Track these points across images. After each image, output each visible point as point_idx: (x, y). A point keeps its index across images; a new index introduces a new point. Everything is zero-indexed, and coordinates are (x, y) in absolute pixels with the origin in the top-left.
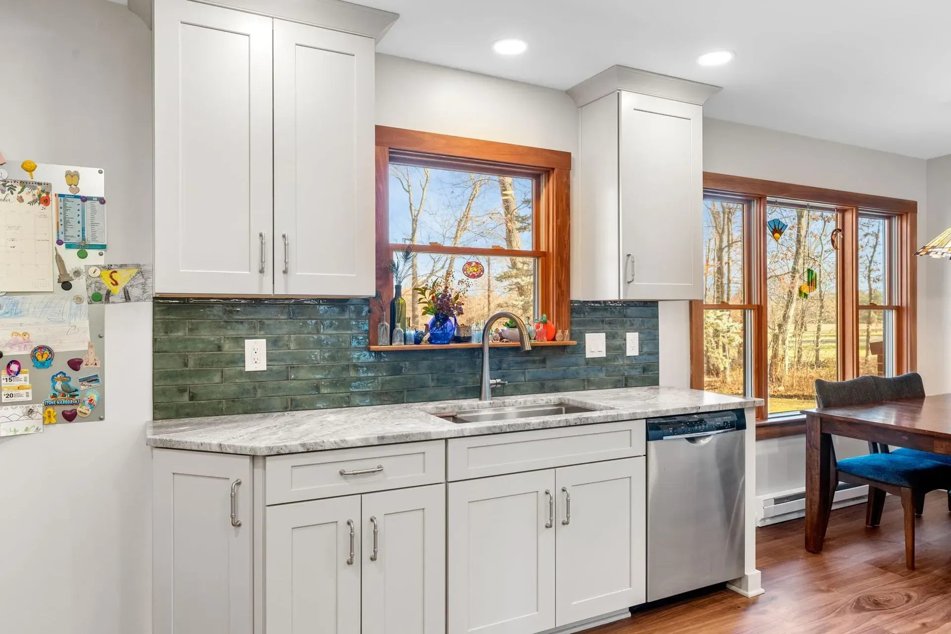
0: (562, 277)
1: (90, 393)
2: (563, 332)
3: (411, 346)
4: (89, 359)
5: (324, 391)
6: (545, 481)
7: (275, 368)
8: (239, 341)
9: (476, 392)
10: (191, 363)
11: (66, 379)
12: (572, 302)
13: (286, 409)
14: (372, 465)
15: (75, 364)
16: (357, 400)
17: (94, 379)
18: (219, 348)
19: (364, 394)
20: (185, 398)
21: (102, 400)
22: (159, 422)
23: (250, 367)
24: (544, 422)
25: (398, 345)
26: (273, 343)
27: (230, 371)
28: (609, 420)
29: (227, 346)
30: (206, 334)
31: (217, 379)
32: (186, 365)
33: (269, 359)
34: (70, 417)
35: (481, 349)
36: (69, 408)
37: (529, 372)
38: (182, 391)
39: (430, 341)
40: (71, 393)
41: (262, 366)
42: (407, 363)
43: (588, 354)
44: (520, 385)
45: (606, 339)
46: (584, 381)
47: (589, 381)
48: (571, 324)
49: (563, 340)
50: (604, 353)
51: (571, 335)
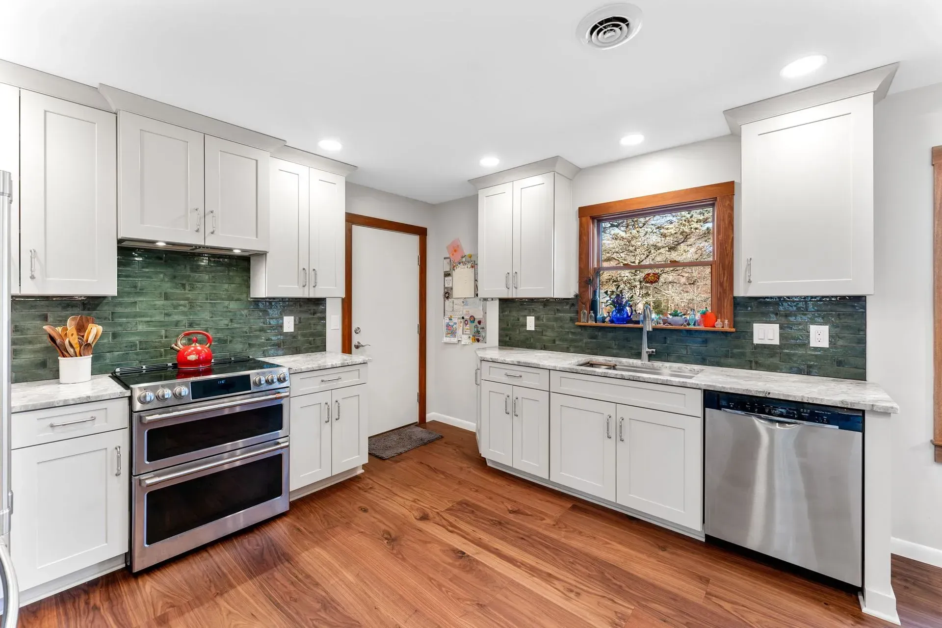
0: (723, 279)
1: (483, 334)
2: (723, 322)
3: (599, 324)
4: (483, 321)
5: (557, 343)
6: (610, 409)
7: (538, 330)
8: (525, 316)
10: (510, 325)
11: (477, 327)
12: (734, 298)
13: (541, 349)
14: (518, 374)
15: (479, 322)
16: (572, 349)
17: (483, 328)
18: (518, 320)
19: (576, 347)
20: (507, 339)
21: (485, 336)
22: (501, 347)
23: (528, 328)
24: (605, 373)
25: (593, 323)
26: (537, 319)
27: (522, 329)
29: (521, 319)
30: (514, 314)
31: (518, 332)
32: (508, 325)
33: (535, 326)
34: (478, 340)
35: (641, 329)
36: (478, 338)
37: (691, 348)
38: (507, 336)
39: (612, 321)
40: (478, 332)
41: (533, 329)
42: (600, 334)
43: (756, 341)
44: (683, 356)
45: (780, 329)
46: (751, 361)
47: (756, 363)
48: (735, 315)
49: (723, 327)
50: (776, 342)
51: (735, 324)
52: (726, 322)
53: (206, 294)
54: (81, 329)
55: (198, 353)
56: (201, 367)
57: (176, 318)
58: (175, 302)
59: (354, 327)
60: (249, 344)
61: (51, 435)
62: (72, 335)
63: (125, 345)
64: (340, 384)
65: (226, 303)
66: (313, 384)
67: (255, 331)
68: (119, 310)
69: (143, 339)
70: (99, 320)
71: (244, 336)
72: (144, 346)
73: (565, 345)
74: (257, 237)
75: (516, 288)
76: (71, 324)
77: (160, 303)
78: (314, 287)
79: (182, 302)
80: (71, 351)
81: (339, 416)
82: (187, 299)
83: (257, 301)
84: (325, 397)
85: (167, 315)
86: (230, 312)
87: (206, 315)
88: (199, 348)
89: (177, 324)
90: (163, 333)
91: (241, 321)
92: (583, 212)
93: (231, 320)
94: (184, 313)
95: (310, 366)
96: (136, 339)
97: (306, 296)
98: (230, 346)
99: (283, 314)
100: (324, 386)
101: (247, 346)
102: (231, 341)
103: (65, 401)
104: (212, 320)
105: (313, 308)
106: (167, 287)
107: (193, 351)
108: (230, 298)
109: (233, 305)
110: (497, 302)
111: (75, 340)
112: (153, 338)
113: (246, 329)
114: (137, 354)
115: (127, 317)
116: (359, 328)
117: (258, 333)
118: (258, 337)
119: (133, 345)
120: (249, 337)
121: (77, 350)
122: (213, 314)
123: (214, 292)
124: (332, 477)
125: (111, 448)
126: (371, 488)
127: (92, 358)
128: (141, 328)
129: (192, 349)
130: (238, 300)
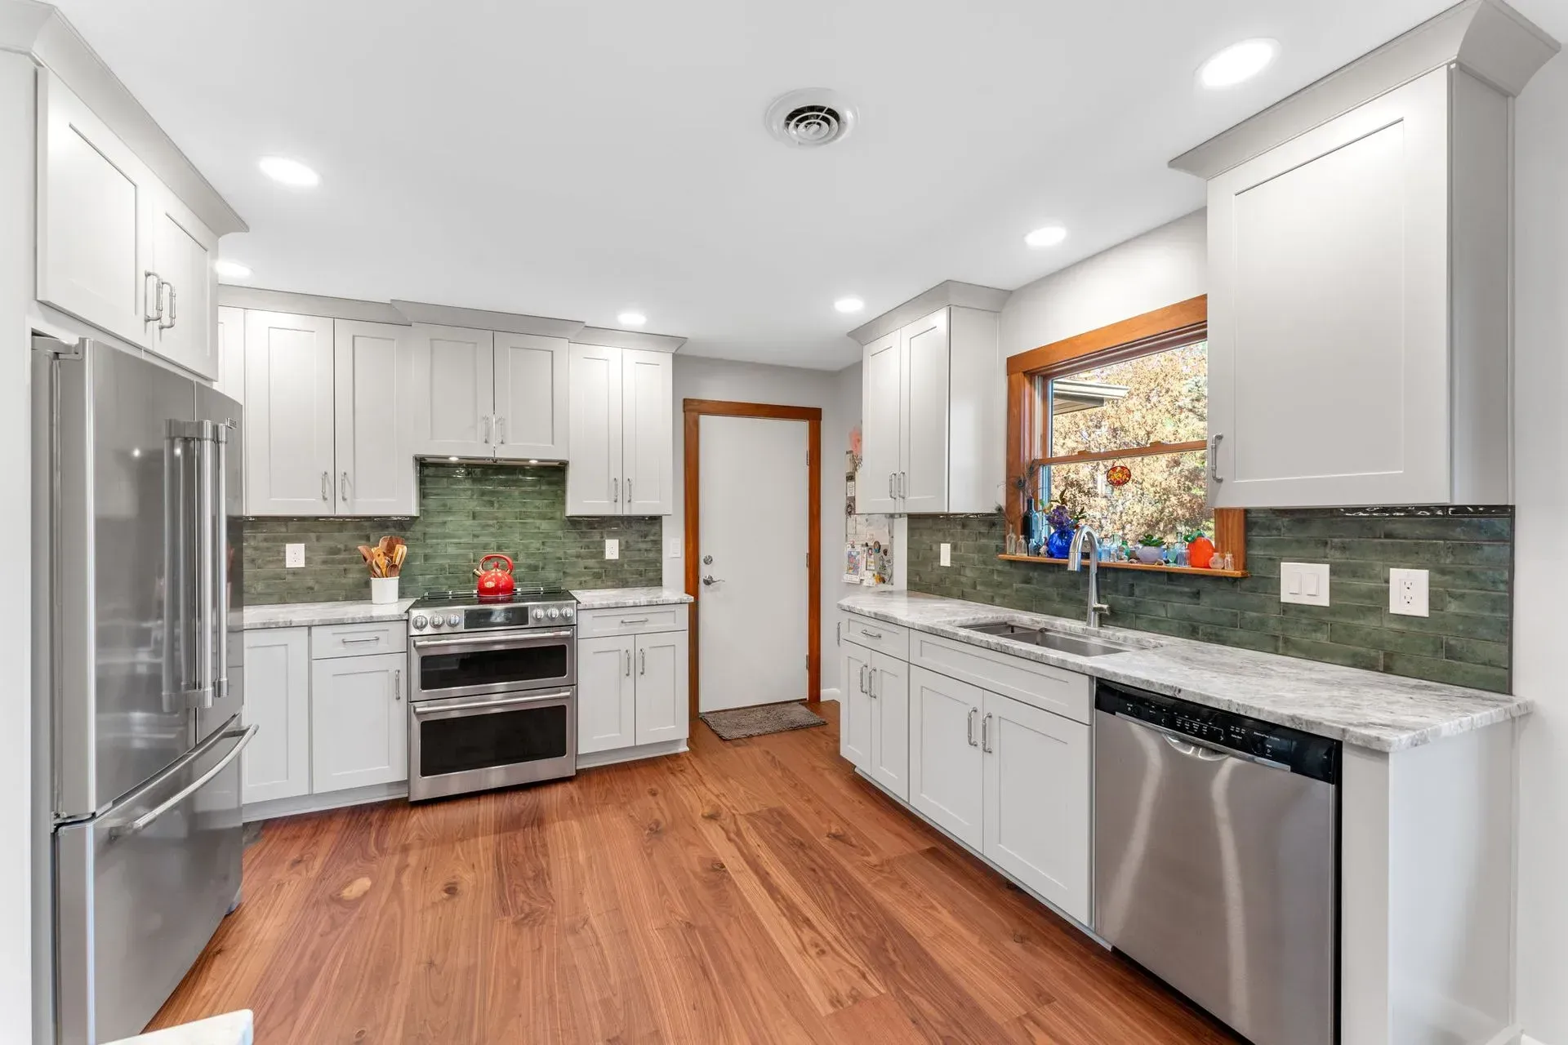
1: (889, 571)
2: (1224, 559)
3: (1033, 558)
4: (889, 550)
5: (979, 588)
6: (974, 698)
7: (954, 566)
8: (939, 543)
9: (1082, 616)
10: (920, 557)
11: (883, 560)
13: (959, 597)
14: (876, 632)
15: (885, 552)
16: (997, 600)
17: (889, 562)
18: (931, 549)
20: (918, 580)
21: (892, 574)
22: (910, 593)
23: (942, 564)
25: (1023, 556)
26: (954, 548)
27: (935, 564)
28: (1032, 658)
29: (934, 548)
30: (926, 539)
31: (930, 569)
32: (918, 558)
33: (952, 559)
34: (884, 581)
36: (884, 576)
38: (917, 574)
39: (1050, 554)
40: (884, 567)
41: (948, 564)
42: (1036, 574)
43: (1285, 597)
44: (1159, 621)
45: (1330, 574)
46: (1276, 638)
47: (1286, 641)
48: (1247, 543)
49: (1223, 568)
50: (1324, 601)
51: (1246, 563)
52: (1229, 557)
53: (516, 512)
54: (390, 549)
55: (498, 580)
56: (501, 596)
57: (483, 540)
58: (483, 522)
59: (702, 556)
60: (564, 572)
61: (341, 650)
62: (379, 555)
63: (434, 568)
64: (648, 627)
65: (538, 522)
66: (611, 624)
67: (572, 556)
68: (431, 530)
69: (453, 562)
70: (405, 541)
71: (559, 563)
72: (451, 570)
73: (989, 592)
74: (553, 443)
75: (904, 498)
76: (383, 544)
77: (470, 522)
78: (629, 501)
79: (491, 522)
80: (378, 571)
81: (643, 669)
82: (496, 518)
83: (575, 522)
84: (627, 643)
85: (475, 536)
86: (542, 533)
87: (517, 538)
88: (500, 575)
89: (485, 547)
90: (472, 556)
91: (555, 545)
92: (1013, 364)
93: (543, 543)
94: (492, 535)
95: (605, 602)
96: (445, 562)
97: (619, 513)
98: (542, 574)
99: (605, 536)
100: (624, 629)
101: (561, 574)
102: (543, 568)
103: (353, 619)
104: (523, 543)
105: (644, 528)
106: (474, 505)
107: (493, 577)
108: (543, 517)
109: (545, 525)
110: (905, 520)
111: (383, 561)
112: (460, 562)
113: (560, 554)
114: (447, 578)
115: (437, 538)
116: (710, 557)
117: (575, 559)
118: (573, 565)
119: (442, 568)
120: (564, 564)
121: (384, 571)
122: (524, 535)
123: (524, 510)
124: (635, 748)
125: (392, 671)
126: (681, 771)
127: (399, 579)
128: (451, 550)
129: (493, 574)
130: (552, 518)
